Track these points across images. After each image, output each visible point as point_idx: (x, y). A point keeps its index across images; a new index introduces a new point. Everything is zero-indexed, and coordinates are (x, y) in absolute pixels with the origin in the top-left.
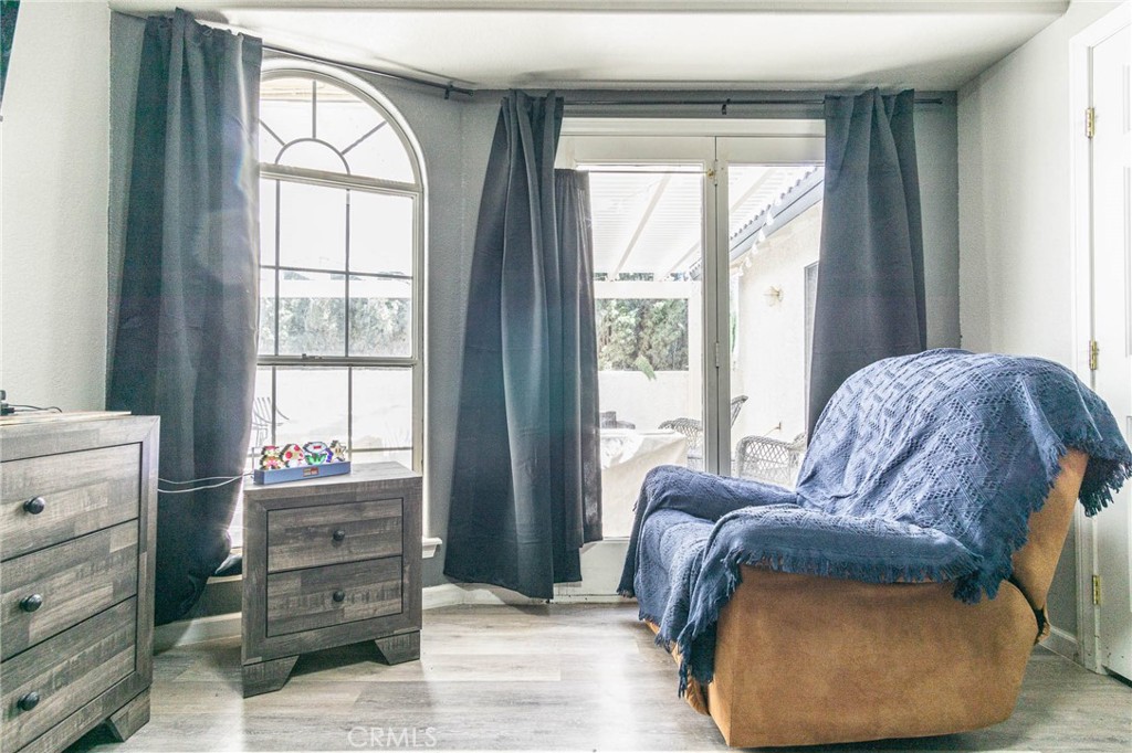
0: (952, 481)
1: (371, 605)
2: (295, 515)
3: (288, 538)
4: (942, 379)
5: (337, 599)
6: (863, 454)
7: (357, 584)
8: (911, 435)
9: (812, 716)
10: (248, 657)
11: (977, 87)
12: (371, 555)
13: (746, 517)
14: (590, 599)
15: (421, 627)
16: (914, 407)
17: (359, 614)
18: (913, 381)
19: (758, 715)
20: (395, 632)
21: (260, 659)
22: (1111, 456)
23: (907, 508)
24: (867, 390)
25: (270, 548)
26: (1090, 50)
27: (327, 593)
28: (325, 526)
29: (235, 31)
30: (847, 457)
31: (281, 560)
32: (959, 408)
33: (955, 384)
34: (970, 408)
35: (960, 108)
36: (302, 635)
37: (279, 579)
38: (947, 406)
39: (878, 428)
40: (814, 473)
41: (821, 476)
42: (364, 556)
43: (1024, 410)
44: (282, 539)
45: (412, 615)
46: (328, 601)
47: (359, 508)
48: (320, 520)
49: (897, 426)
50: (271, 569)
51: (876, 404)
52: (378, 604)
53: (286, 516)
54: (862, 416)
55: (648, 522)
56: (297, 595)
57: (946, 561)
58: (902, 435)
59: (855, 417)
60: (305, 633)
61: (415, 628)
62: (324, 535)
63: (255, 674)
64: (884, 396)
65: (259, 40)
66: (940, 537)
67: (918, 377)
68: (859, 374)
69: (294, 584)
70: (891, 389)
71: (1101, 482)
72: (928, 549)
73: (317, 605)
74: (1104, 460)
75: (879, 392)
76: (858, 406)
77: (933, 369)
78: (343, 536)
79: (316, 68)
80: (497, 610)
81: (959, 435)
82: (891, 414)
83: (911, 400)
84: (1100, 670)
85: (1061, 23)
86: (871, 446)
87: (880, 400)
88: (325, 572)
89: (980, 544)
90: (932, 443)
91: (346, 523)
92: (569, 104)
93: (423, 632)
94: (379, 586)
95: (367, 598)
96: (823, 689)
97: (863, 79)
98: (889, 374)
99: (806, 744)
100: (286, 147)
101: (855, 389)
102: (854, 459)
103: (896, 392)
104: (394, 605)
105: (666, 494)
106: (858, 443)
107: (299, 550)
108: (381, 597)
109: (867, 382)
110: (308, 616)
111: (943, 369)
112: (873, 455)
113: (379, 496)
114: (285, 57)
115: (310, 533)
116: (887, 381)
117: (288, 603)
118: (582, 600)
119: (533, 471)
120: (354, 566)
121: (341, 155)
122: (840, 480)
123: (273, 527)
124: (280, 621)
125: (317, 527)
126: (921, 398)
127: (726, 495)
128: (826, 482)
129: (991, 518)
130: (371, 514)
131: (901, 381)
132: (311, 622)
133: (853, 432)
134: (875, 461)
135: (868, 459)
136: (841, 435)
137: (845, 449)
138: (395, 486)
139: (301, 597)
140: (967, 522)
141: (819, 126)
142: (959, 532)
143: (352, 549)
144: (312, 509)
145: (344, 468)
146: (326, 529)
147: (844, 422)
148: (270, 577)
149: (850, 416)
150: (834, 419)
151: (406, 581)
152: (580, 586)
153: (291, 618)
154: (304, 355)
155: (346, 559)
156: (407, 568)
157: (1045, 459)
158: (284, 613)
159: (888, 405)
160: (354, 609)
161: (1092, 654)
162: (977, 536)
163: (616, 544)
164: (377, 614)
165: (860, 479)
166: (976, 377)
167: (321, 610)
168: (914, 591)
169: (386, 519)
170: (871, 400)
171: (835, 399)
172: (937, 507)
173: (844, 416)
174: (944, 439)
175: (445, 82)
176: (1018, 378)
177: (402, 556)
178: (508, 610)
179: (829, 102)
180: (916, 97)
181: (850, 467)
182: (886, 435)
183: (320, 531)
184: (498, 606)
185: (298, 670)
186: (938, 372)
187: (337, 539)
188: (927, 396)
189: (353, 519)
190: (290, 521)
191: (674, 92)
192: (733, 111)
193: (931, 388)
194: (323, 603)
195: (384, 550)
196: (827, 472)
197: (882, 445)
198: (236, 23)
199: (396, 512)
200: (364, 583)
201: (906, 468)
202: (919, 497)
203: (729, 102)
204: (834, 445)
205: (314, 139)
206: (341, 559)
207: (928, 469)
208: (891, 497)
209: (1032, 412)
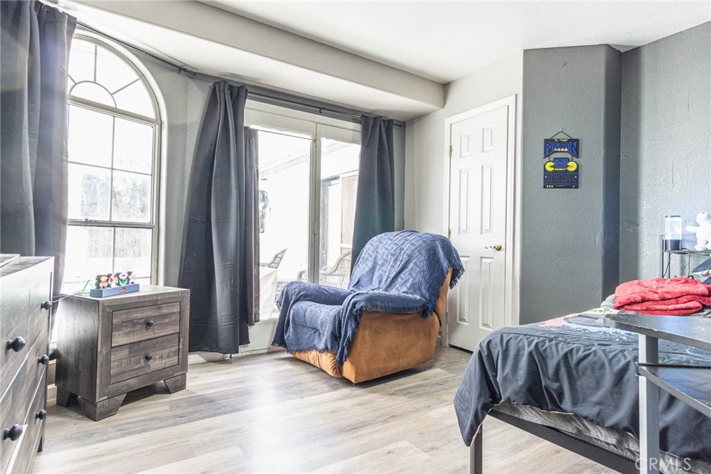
0: (419, 278)
1: (164, 361)
2: (127, 313)
3: (122, 326)
4: (413, 242)
5: (148, 358)
6: (380, 272)
7: (157, 350)
8: (403, 263)
9: (381, 366)
10: (100, 397)
11: (413, 123)
12: (165, 334)
13: (362, 294)
14: (253, 353)
15: (187, 371)
16: (403, 252)
17: (157, 367)
18: (401, 242)
19: (365, 368)
20: (175, 375)
21: (106, 397)
22: (458, 268)
23: (405, 289)
24: (381, 246)
25: (113, 333)
26: (451, 125)
27: (141, 357)
28: (142, 319)
29: (61, 10)
30: (373, 274)
31: (119, 339)
32: (420, 252)
33: (418, 244)
34: (423, 252)
35: (406, 129)
36: (128, 381)
37: (117, 351)
38: (416, 252)
39: (387, 261)
40: (358, 281)
41: (361, 282)
42: (161, 334)
43: (439, 253)
44: (120, 327)
45: (183, 365)
46: (142, 361)
47: (159, 308)
48: (139, 315)
49: (396, 260)
50: (113, 345)
51: (386, 251)
52: (167, 360)
53: (123, 314)
54: (379, 256)
55: (294, 307)
56: (126, 359)
57: (420, 304)
58: (399, 263)
59: (376, 257)
60: (131, 380)
61: (183, 372)
62: (141, 324)
63: (103, 406)
64: (390, 248)
65: (75, 19)
66: (418, 297)
67: (403, 241)
68: (375, 238)
69: (125, 352)
70: (392, 245)
71: (455, 277)
72: (415, 301)
73: (136, 363)
74: (456, 269)
75: (387, 246)
76: (377, 252)
77: (408, 238)
78: (152, 324)
79: (100, 39)
80: (204, 365)
81: (420, 262)
82: (393, 255)
83: (401, 249)
84: (448, 346)
85: (442, 111)
86: (384, 268)
87: (388, 250)
88: (142, 344)
89: (428, 298)
90: (411, 265)
91: (153, 317)
92: (250, 93)
93: (187, 374)
94: (167, 351)
95: (161, 358)
96: (384, 356)
97: (375, 111)
98: (389, 239)
99: (379, 377)
100: (76, 84)
101: (375, 245)
102: (377, 274)
103: (395, 246)
104: (174, 360)
105: (301, 294)
106: (378, 267)
107: (129, 332)
108: (168, 357)
109: (380, 242)
110: (132, 370)
111: (412, 238)
112: (385, 272)
113: (168, 301)
114: (85, 29)
115: (133, 323)
116: (390, 242)
117: (121, 364)
118: (249, 353)
119: (230, 286)
120: (154, 341)
121: (112, 95)
122: (371, 283)
123: (115, 321)
124: (116, 375)
125: (138, 319)
126: (405, 249)
127: (325, 292)
128: (364, 285)
129: (431, 289)
130: (165, 311)
131: (396, 242)
132: (133, 374)
133: (375, 263)
134: (387, 274)
135: (383, 274)
136: (370, 264)
137: (372, 270)
138: (177, 295)
139: (129, 360)
140: (424, 292)
141: (358, 127)
142: (422, 295)
143: (155, 331)
144: (136, 309)
145: (136, 288)
146: (143, 321)
147: (371, 259)
148: (112, 350)
149: (373, 257)
150: (366, 258)
151: (181, 347)
152: (247, 346)
153: (122, 373)
154: (86, 219)
155: (152, 336)
156: (181, 340)
157: (444, 269)
158: (120, 370)
159: (392, 251)
160: (155, 364)
161: (445, 341)
162: (427, 296)
163: (266, 323)
164: (166, 366)
165: (380, 282)
166: (424, 242)
167: (138, 366)
168: (411, 316)
169: (172, 313)
170: (383, 250)
171: (365, 250)
172: (415, 288)
173: (371, 256)
174: (415, 264)
175: (179, 64)
176: (437, 242)
177: (179, 333)
178: (210, 364)
179: (363, 118)
180: (394, 122)
181: (375, 277)
182: (391, 263)
183: (139, 321)
184: (204, 363)
185: (126, 401)
186: (410, 239)
187: (148, 325)
188: (407, 248)
189: (156, 314)
190: (124, 317)
191: (298, 97)
192: (325, 113)
193: (409, 245)
194: (139, 362)
195: (170, 331)
196: (365, 280)
197: (389, 267)
198: (62, 5)
199: (177, 309)
200: (160, 350)
201: (402, 275)
202: (408, 285)
203: (324, 109)
204: (367, 269)
205: (95, 82)
206: (150, 337)
207: (410, 274)
208: (397, 285)
209: (441, 254)
